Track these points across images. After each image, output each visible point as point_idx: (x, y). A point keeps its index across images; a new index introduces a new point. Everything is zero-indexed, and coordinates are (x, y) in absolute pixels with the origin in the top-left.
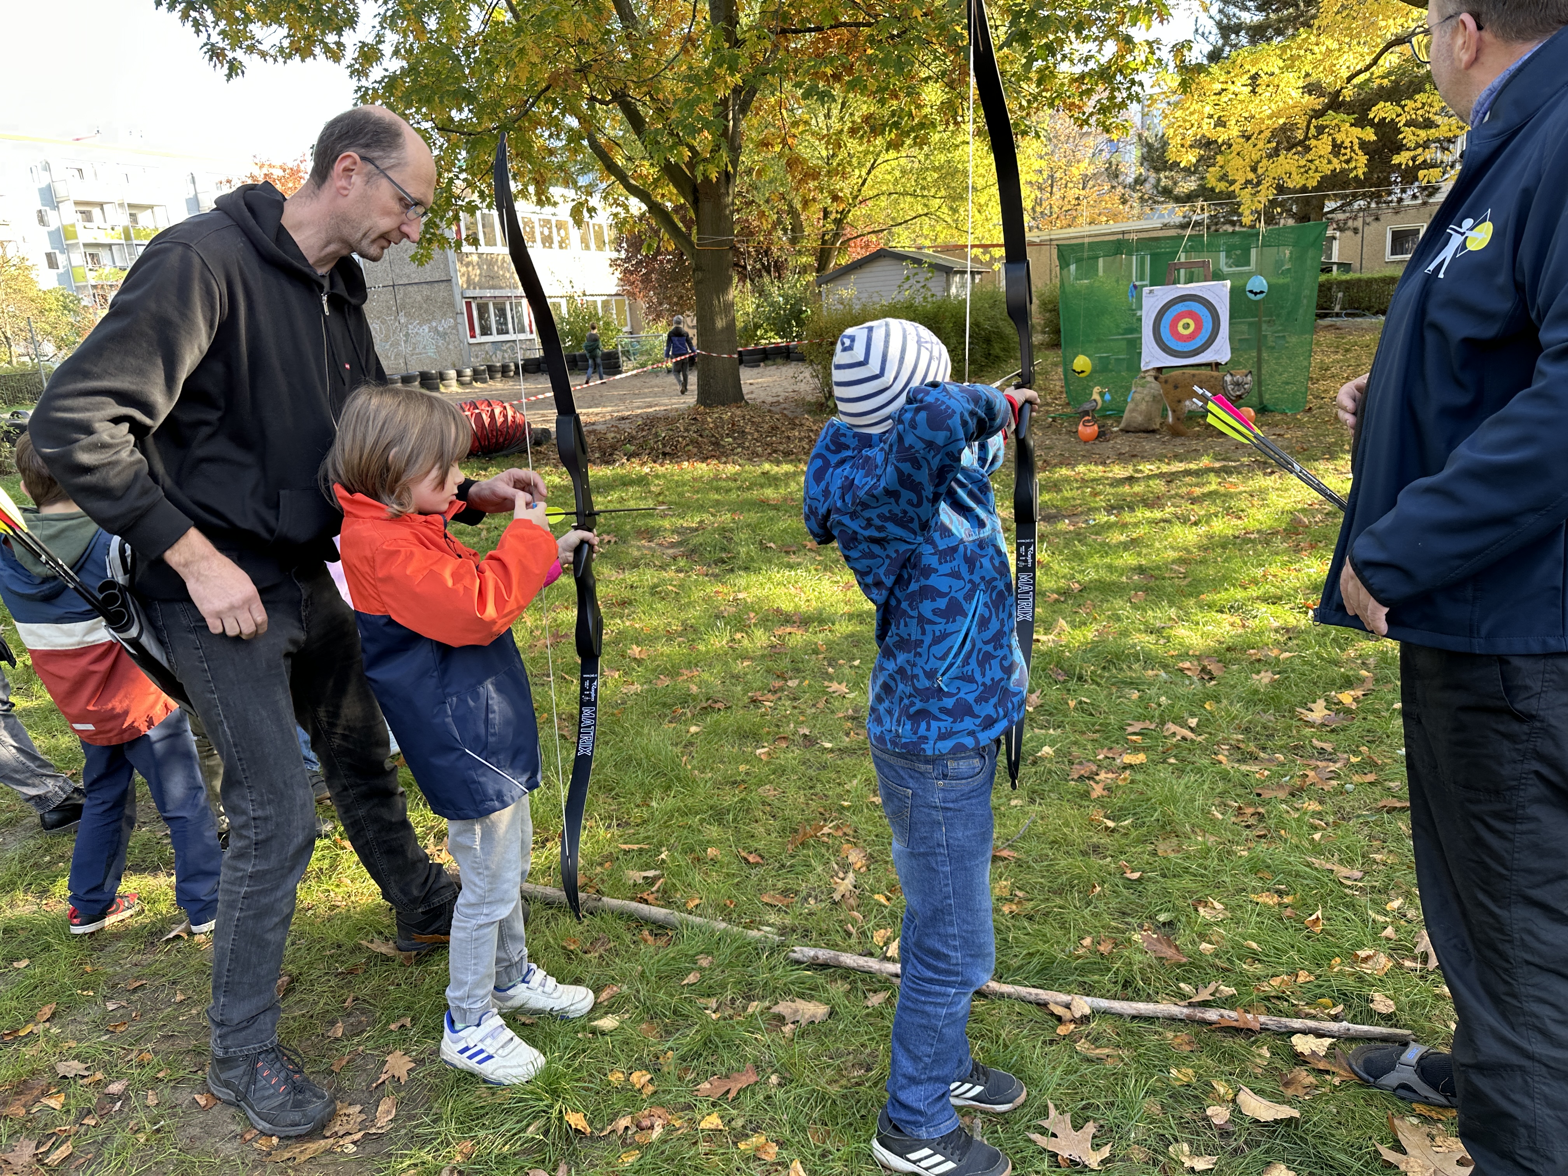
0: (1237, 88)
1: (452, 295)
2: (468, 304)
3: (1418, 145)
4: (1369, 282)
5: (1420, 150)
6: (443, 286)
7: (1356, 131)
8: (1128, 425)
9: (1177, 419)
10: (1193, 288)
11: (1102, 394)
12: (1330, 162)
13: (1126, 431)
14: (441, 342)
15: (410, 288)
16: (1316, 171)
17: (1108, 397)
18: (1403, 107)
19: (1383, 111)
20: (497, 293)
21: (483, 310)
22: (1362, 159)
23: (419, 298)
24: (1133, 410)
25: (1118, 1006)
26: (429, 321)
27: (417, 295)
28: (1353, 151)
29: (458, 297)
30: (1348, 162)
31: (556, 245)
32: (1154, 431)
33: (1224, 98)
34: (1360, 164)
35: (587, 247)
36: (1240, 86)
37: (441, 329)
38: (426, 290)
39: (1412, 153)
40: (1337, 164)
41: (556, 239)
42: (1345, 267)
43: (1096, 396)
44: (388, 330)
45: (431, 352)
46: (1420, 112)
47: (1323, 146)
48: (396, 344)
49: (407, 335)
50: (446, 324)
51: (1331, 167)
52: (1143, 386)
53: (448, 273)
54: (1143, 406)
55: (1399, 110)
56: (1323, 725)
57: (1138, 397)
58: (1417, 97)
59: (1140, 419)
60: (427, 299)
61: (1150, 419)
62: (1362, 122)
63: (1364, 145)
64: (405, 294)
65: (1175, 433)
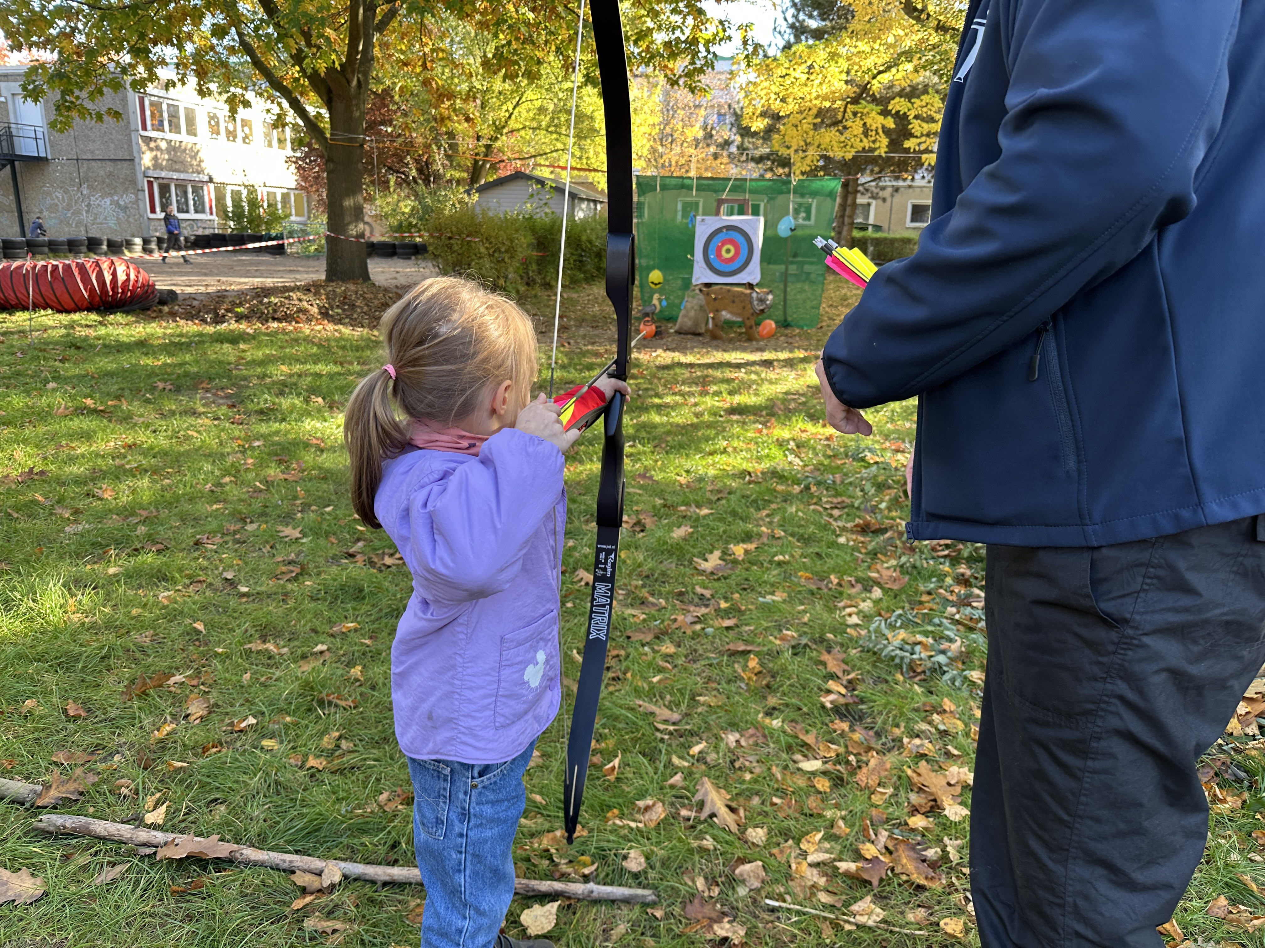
0: (797, 74)
1: (134, 173)
2: (150, 184)
3: (922, 135)
4: (893, 241)
5: (923, 139)
6: (125, 164)
7: (881, 119)
8: (681, 328)
9: (716, 325)
10: (736, 219)
11: (660, 300)
12: (861, 141)
13: (678, 332)
14: (121, 215)
15: (93, 164)
16: (852, 147)
17: (664, 303)
18: (913, 103)
19: (898, 105)
20: (182, 176)
21: (164, 189)
22: (884, 141)
23: (102, 173)
24: (684, 316)
25: (372, 871)
26: (111, 195)
27: (101, 170)
28: (877, 133)
29: (140, 176)
30: (874, 142)
31: (239, 139)
32: (699, 334)
33: (788, 81)
34: (882, 145)
35: (270, 145)
36: (800, 72)
37: (122, 203)
38: (109, 167)
39: (918, 141)
40: (866, 144)
41: (240, 135)
42: (877, 228)
43: (655, 301)
44: (70, 199)
45: (112, 223)
46: (925, 109)
47: (856, 127)
48: (78, 213)
49: (89, 205)
50: (127, 199)
51: (862, 145)
52: (693, 297)
53: (131, 153)
54: (692, 314)
55: (909, 105)
56: (712, 573)
57: (689, 305)
58: (923, 97)
59: (689, 323)
60: (110, 174)
61: (697, 324)
62: (885, 113)
63: (887, 132)
64: (89, 169)
65: (714, 337)
